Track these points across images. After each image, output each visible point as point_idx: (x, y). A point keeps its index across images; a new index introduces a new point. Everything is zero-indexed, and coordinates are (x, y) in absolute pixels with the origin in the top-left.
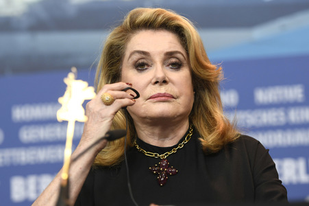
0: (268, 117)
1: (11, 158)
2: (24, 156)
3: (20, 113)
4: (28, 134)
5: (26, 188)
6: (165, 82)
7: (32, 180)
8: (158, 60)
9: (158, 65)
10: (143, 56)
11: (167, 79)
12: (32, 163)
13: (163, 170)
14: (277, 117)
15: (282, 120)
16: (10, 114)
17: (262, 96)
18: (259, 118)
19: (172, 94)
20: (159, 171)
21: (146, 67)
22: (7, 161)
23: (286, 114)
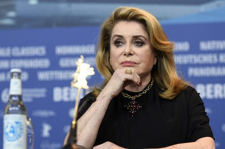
0: (207, 59)
1: (54, 76)
2: (61, 75)
3: (60, 50)
4: (64, 63)
5: (62, 94)
6: (130, 54)
7: (66, 89)
8: (128, 40)
9: (128, 43)
10: (120, 38)
11: (132, 53)
12: (66, 79)
13: (133, 107)
14: (213, 59)
15: (216, 60)
16: (54, 50)
17: (204, 46)
18: (201, 59)
19: (135, 61)
20: (130, 107)
21: (121, 44)
22: (52, 78)
23: (218, 57)
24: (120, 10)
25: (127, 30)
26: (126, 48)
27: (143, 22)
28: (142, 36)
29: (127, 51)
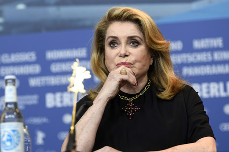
0: (201, 57)
1: (46, 81)
2: (53, 81)
3: (50, 55)
4: (55, 68)
5: (55, 99)
7: (58, 95)
8: (123, 41)
9: (123, 44)
10: (114, 39)
11: (127, 54)
12: (58, 84)
13: (131, 109)
14: (207, 57)
15: (210, 58)
16: (44, 55)
17: (197, 44)
18: (195, 58)
20: (128, 110)
21: (116, 45)
22: (43, 83)
23: (212, 55)
24: (114, 10)
25: (122, 30)
26: (122, 49)
27: (137, 22)
28: (137, 37)
29: (123, 52)
